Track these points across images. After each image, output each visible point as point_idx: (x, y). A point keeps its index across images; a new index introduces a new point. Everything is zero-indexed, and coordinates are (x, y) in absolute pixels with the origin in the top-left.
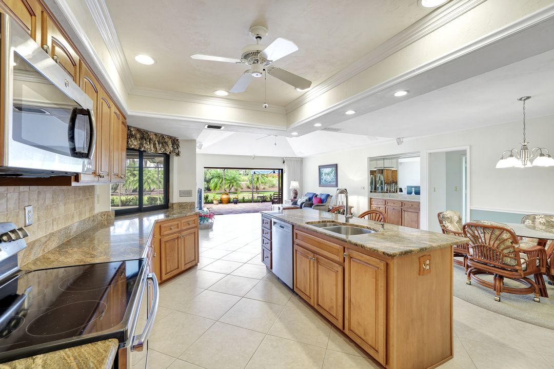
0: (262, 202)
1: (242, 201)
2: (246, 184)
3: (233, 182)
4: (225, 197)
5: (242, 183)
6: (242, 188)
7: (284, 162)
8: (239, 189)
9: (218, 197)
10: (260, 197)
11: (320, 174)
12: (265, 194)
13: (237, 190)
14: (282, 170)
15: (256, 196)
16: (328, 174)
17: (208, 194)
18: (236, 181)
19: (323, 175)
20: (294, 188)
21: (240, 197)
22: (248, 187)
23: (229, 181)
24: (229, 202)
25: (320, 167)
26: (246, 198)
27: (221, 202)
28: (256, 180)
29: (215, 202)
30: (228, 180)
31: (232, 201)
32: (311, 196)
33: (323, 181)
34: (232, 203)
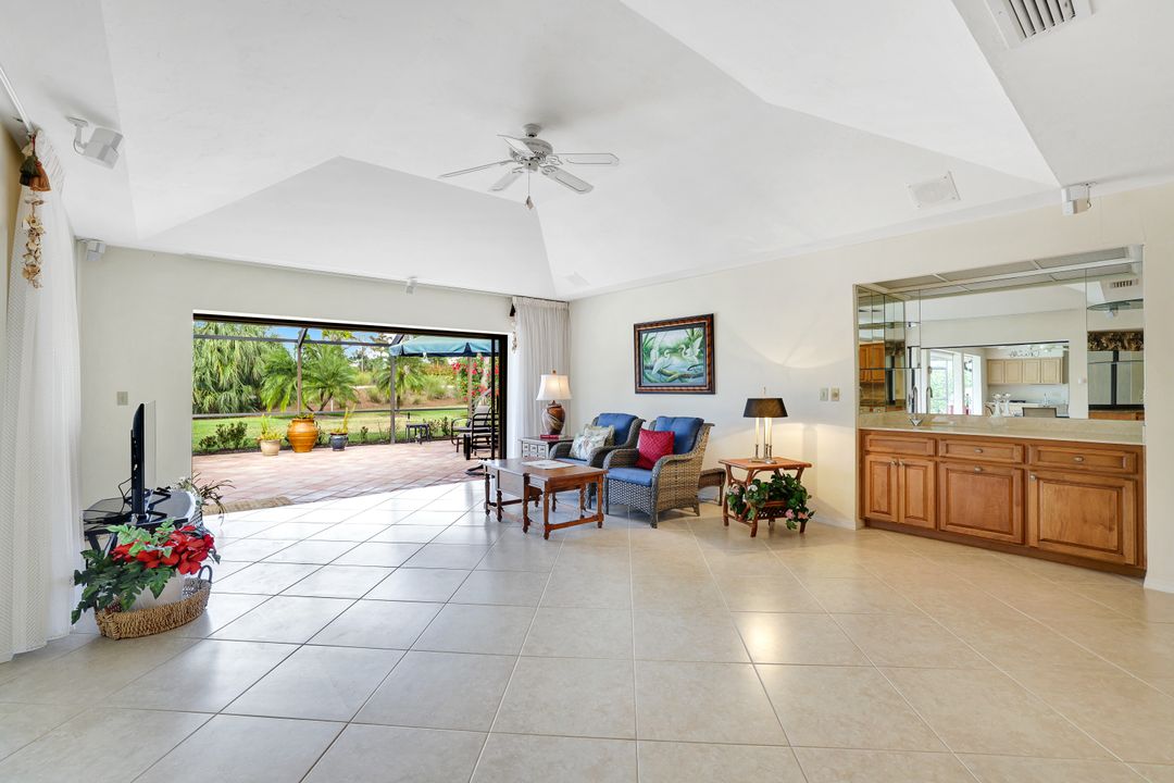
0: (421, 441)
1: (359, 439)
2: (369, 391)
3: (331, 386)
4: (301, 428)
5: (358, 388)
6: (359, 402)
7: (513, 312)
8: (349, 403)
9: (281, 428)
10: (415, 427)
11: (640, 351)
12: (429, 418)
13: (342, 407)
14: (503, 339)
15: (402, 422)
16: (675, 351)
17: (243, 420)
18: (340, 383)
19: (654, 353)
20: (551, 399)
21: (354, 425)
22: (375, 400)
23: (319, 384)
24: (317, 443)
25: (639, 330)
26: (373, 430)
27: (289, 445)
28: (397, 379)
29: (264, 446)
30: (317, 379)
31: (326, 439)
32: (621, 424)
33: (652, 375)
34: (326, 446)
